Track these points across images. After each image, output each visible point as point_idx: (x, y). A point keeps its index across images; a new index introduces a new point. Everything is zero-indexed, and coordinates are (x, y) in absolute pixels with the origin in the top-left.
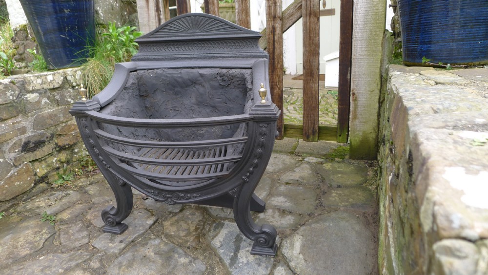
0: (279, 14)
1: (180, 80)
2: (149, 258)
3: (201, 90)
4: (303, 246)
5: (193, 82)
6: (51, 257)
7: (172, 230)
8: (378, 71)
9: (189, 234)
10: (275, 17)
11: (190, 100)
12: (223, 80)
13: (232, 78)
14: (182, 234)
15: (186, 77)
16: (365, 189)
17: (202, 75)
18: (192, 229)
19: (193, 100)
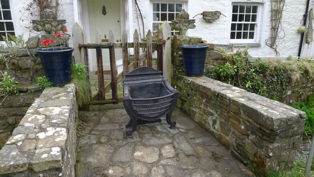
0: (139, 58)
1: (143, 86)
2: (150, 138)
3: (149, 88)
4: (179, 124)
5: (147, 86)
6: (123, 148)
7: (145, 132)
8: (170, 76)
9: (151, 131)
10: (138, 59)
11: (145, 92)
12: (155, 85)
13: (158, 84)
14: (149, 132)
15: (145, 85)
16: (177, 111)
17: (149, 84)
18: (150, 130)
19: (146, 92)
